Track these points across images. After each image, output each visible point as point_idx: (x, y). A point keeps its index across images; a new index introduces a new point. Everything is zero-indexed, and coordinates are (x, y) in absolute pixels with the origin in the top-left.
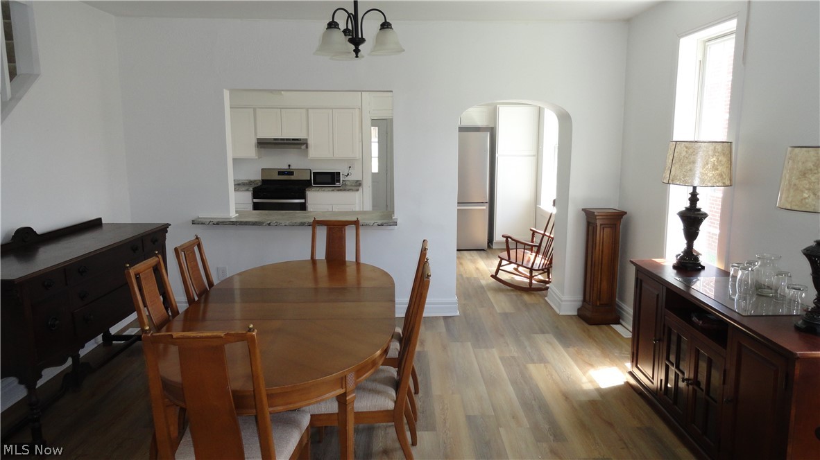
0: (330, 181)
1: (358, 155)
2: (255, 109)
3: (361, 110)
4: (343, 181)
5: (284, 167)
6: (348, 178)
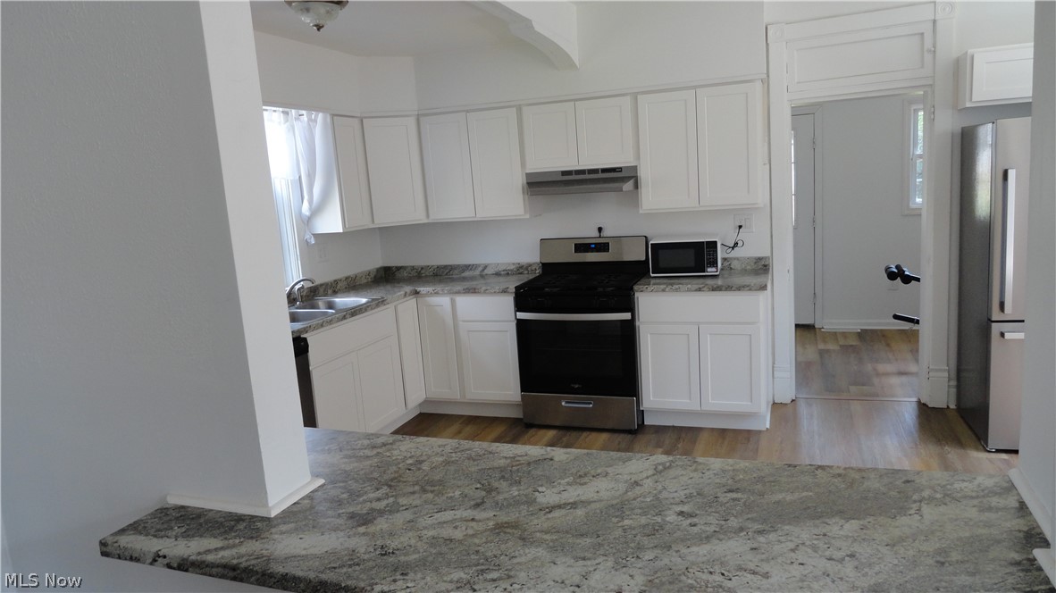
0: (692, 264)
1: (761, 198)
2: (519, 109)
3: (766, 82)
4: (724, 260)
5: (587, 232)
6: (737, 253)
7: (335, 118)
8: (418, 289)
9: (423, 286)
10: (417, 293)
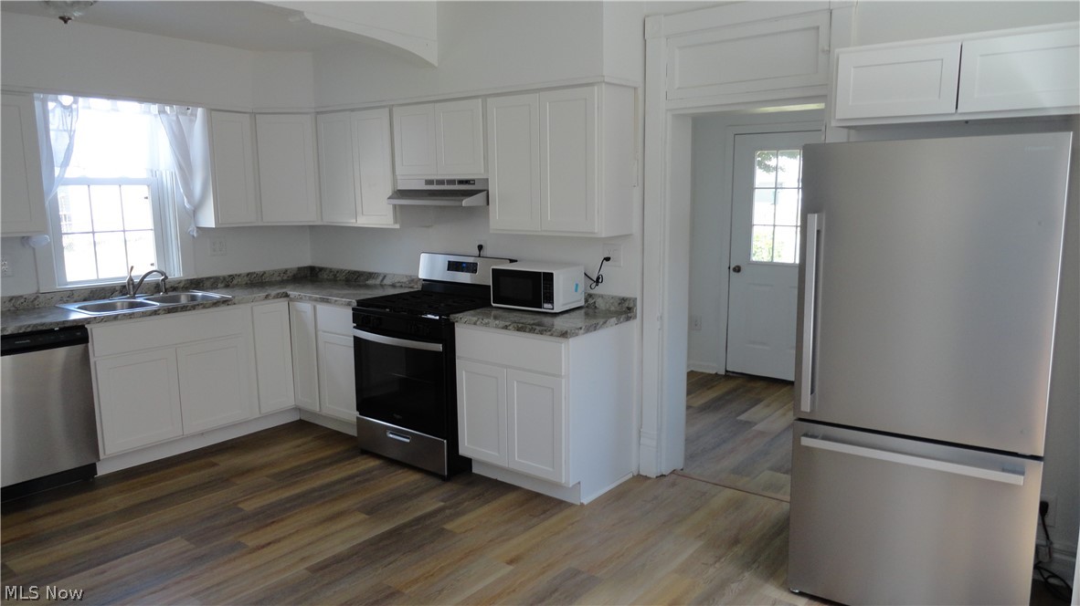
2: (391, 110)
6: (599, 289)
7: (213, 112)
8: (289, 293)
9: (294, 290)
10: (287, 296)
